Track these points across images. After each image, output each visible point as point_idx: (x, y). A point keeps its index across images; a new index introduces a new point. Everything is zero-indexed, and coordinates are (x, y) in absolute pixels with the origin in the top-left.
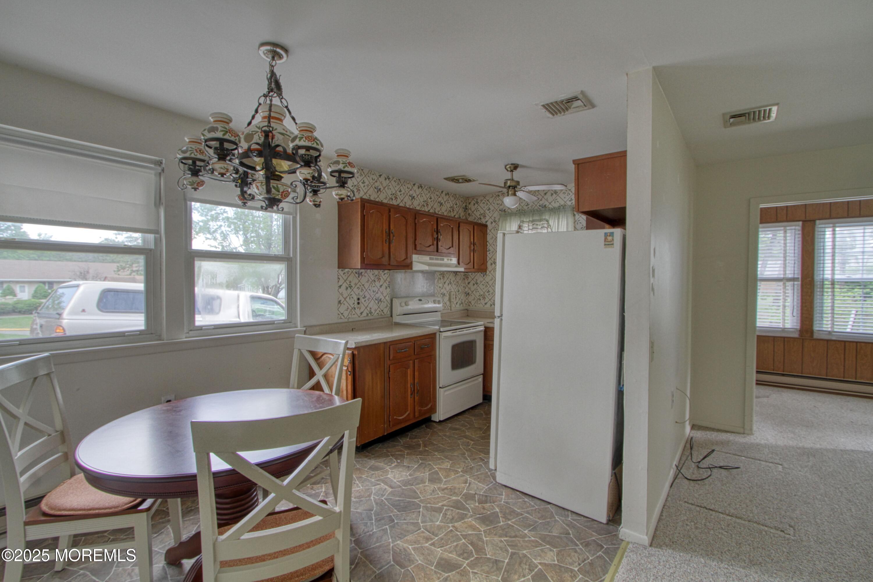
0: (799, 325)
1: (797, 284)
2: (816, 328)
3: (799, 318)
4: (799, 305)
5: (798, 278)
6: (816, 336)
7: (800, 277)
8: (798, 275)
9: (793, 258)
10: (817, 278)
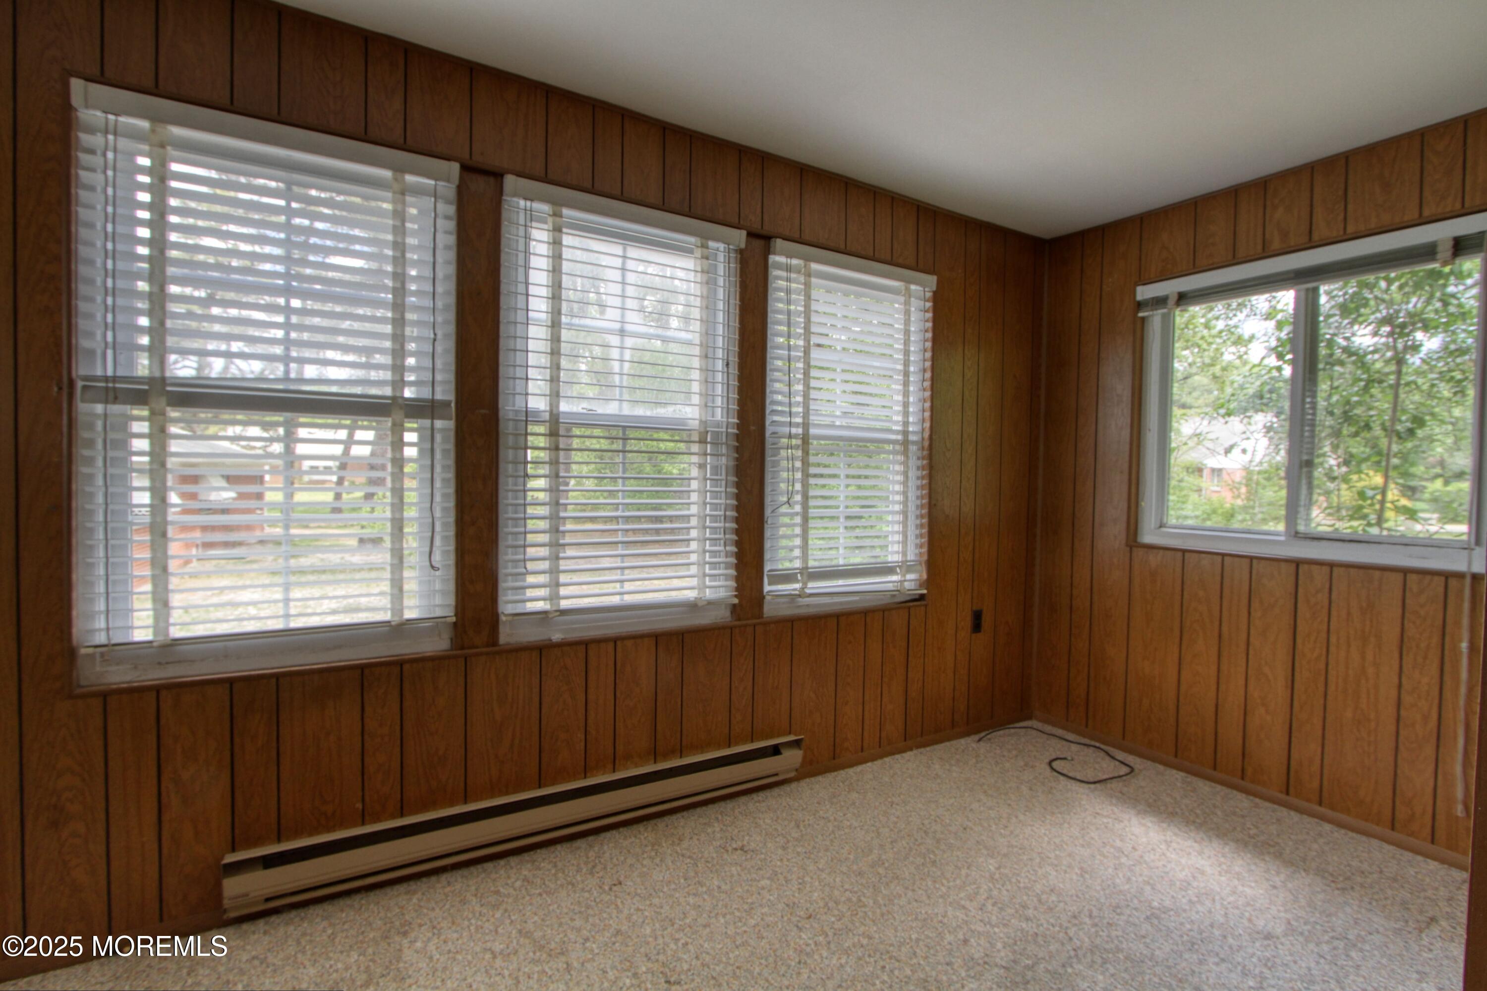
0: (451, 600)
1: (442, 430)
2: (507, 607)
3: (452, 573)
4: (451, 519)
5: (447, 404)
6: (506, 636)
7: (451, 397)
8: (445, 392)
9: (428, 318)
10: (508, 407)
